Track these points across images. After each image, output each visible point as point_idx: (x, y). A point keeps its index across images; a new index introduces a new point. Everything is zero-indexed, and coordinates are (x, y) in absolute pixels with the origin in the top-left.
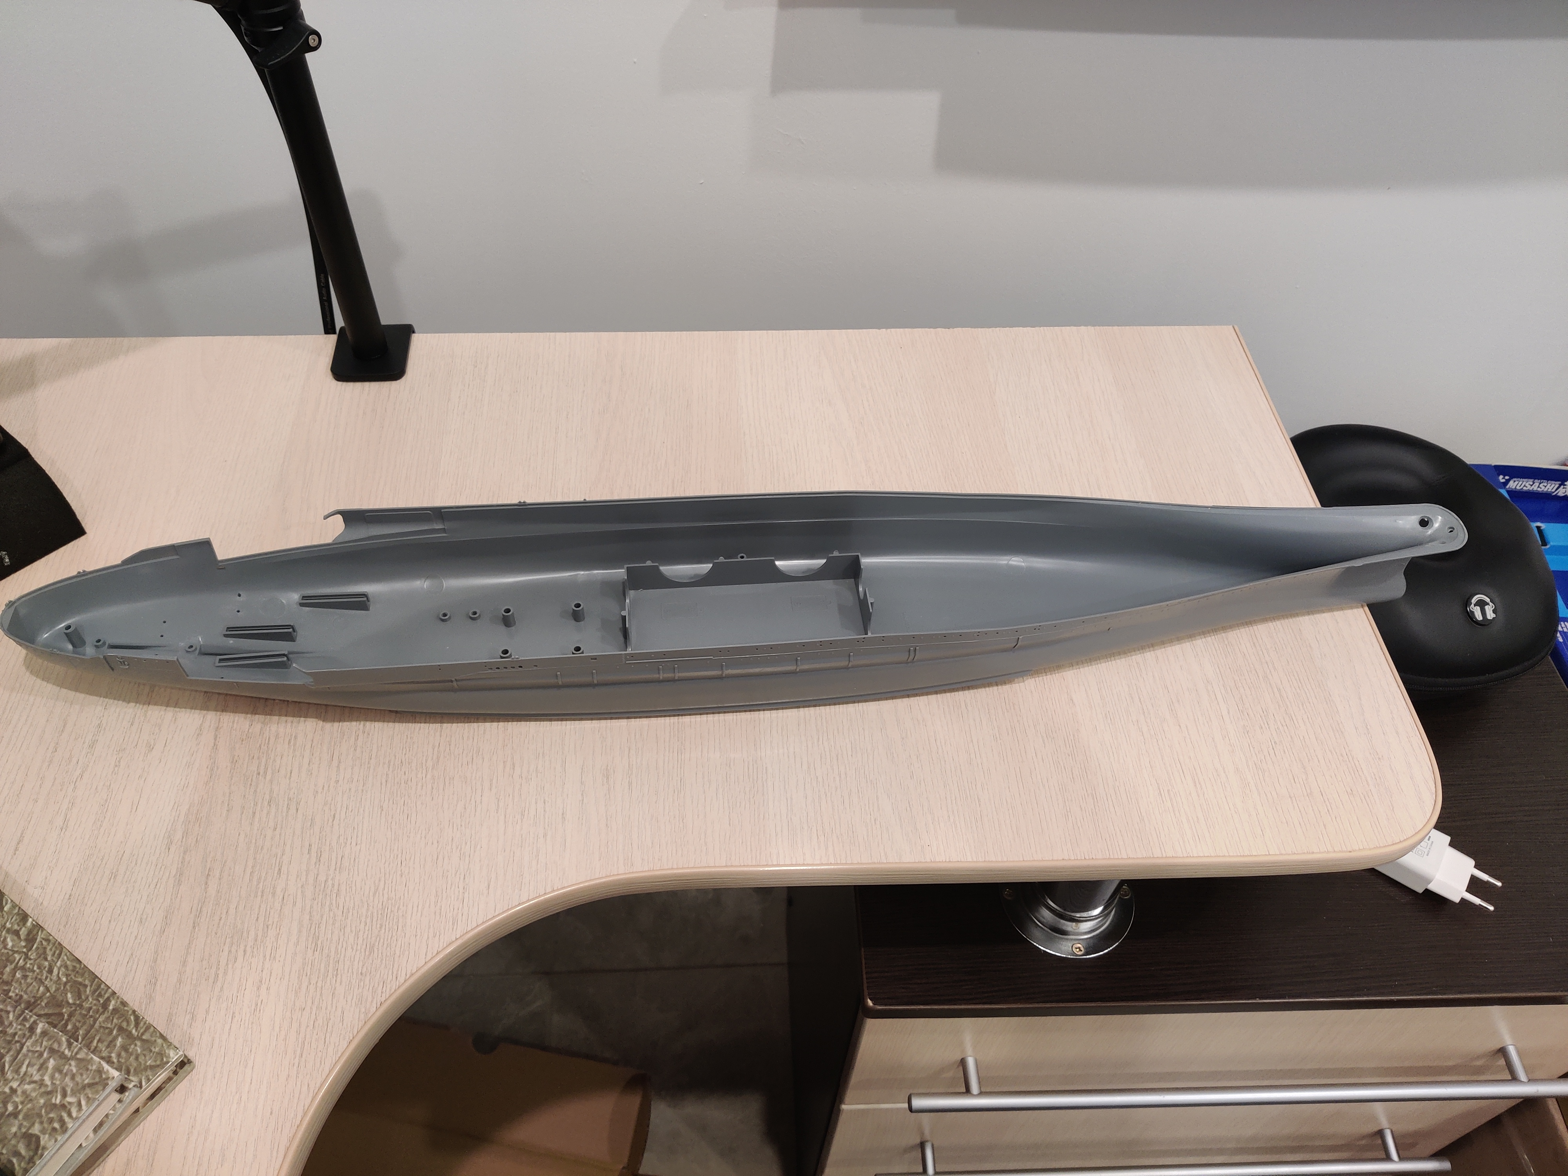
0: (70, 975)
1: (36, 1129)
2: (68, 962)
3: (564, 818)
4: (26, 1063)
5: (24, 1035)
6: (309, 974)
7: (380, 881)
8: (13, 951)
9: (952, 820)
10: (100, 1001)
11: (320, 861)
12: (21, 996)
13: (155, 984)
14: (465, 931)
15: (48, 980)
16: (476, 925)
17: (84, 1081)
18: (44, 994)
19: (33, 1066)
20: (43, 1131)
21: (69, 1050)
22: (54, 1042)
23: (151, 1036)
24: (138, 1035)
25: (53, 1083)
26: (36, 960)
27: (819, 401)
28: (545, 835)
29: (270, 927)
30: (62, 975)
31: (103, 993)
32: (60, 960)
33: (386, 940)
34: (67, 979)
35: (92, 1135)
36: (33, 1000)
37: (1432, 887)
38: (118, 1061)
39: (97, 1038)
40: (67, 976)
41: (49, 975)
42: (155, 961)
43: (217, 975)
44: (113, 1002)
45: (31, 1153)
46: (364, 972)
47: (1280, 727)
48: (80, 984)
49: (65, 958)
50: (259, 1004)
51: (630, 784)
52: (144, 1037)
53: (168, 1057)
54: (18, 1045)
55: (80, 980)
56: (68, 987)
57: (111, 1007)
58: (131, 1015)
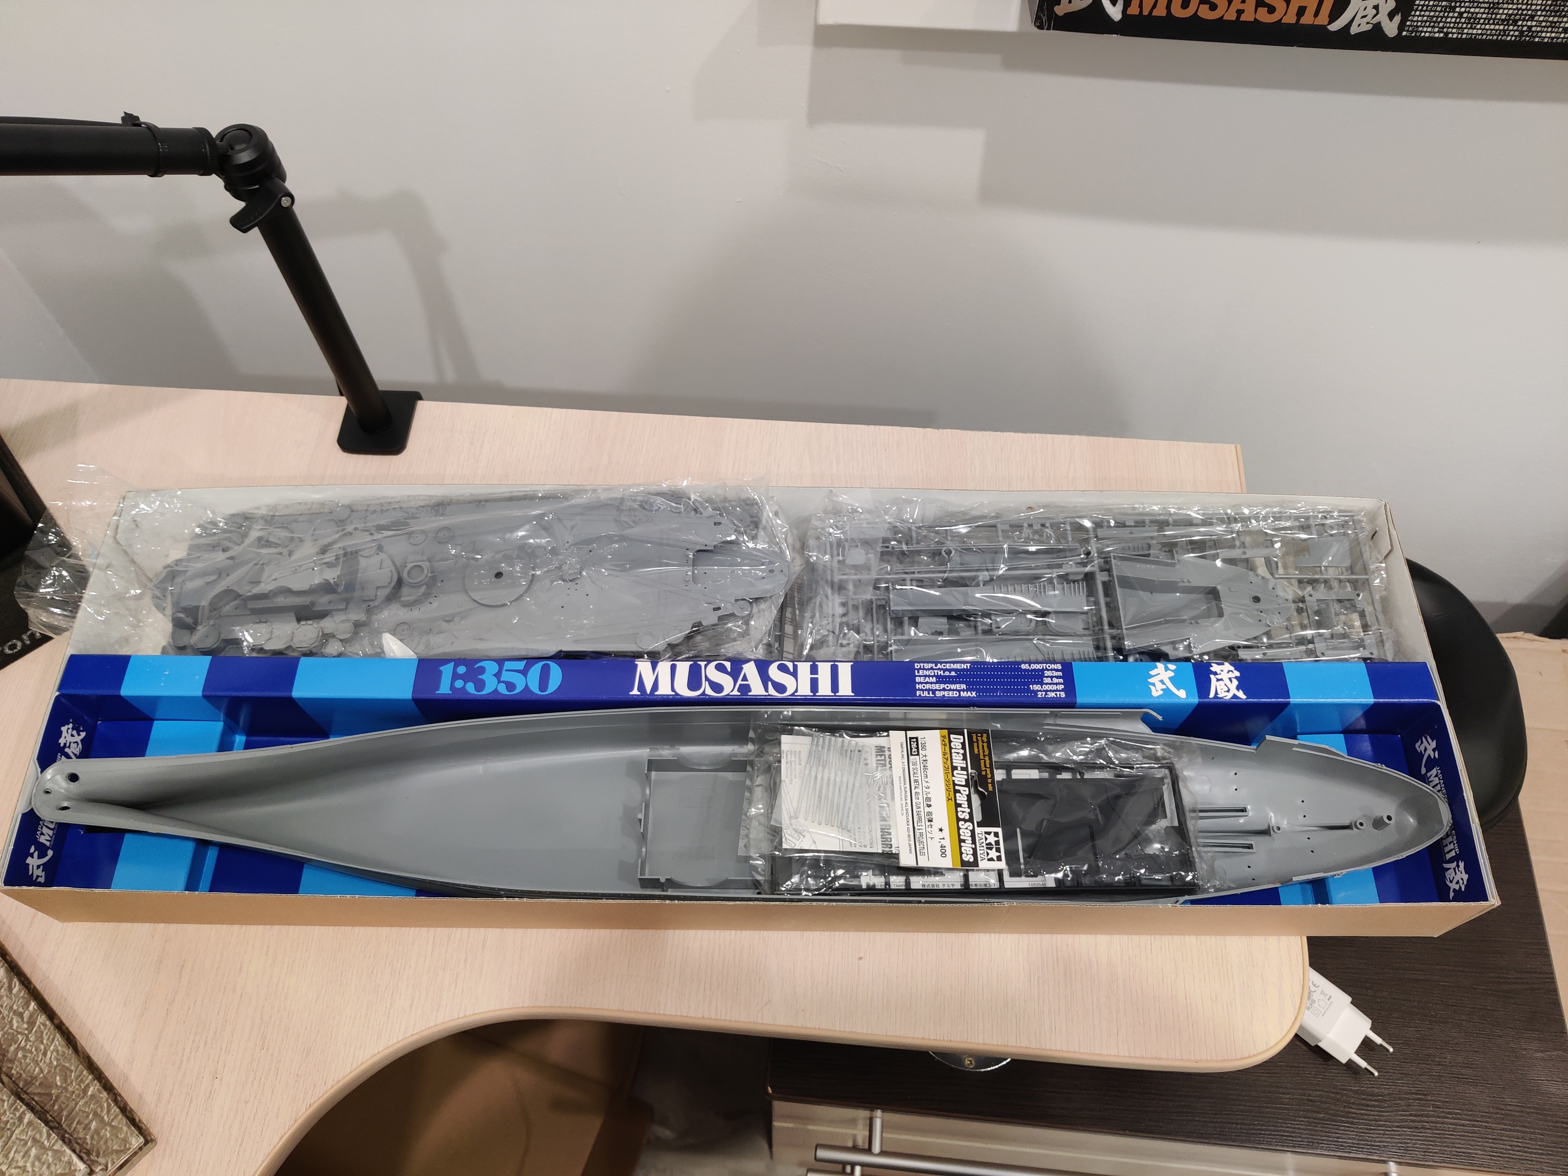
2: (59, 1048)
4: (14, 1149)
5: (15, 1123)
6: (255, 1069)
8: (17, 1031)
10: (81, 1086)
15: (43, 1062)
17: (57, 1171)
18: (38, 1075)
19: (19, 1152)
21: (48, 1141)
22: (37, 1132)
23: (119, 1123)
24: (108, 1121)
26: (34, 1042)
29: (228, 1021)
33: (321, 1045)
36: (29, 1079)
37: (1321, 1045)
38: (92, 1143)
39: (77, 1120)
40: (58, 1060)
41: (44, 1058)
44: (91, 1089)
48: (67, 1068)
49: (57, 1043)
52: (113, 1124)
53: (130, 1144)
55: (67, 1065)
56: (57, 1071)
57: (89, 1093)
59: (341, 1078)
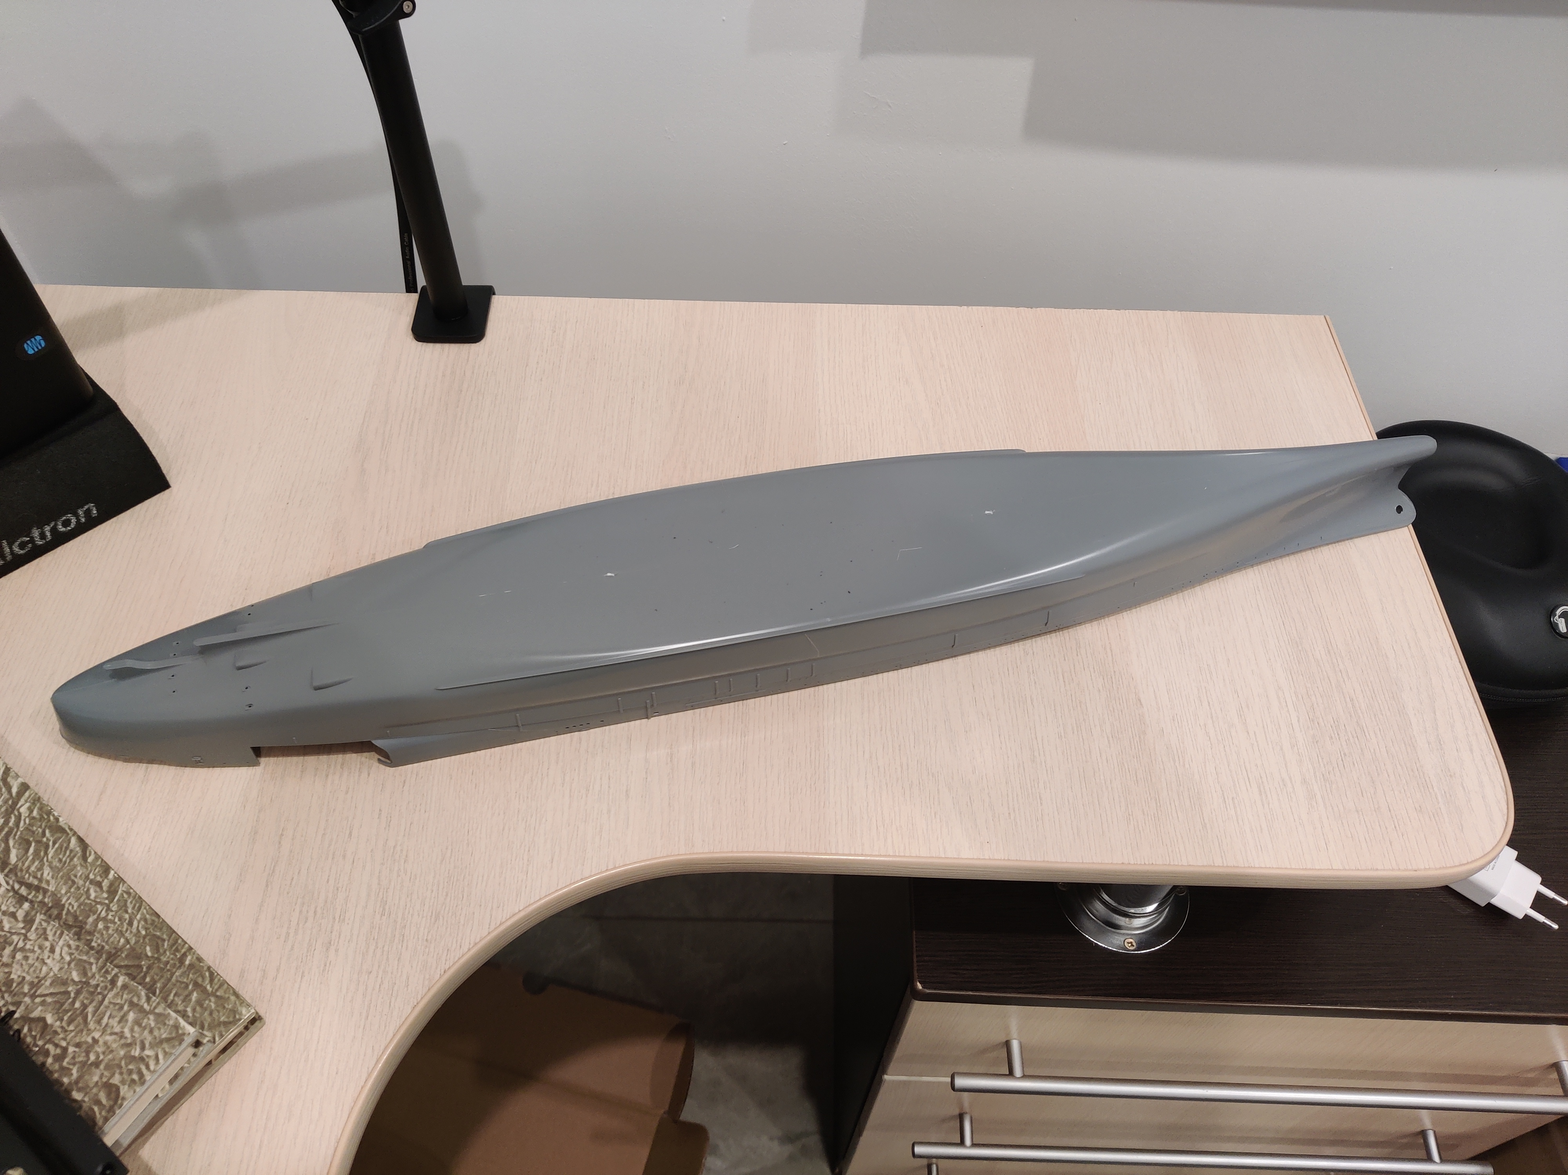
0: (149, 929)
1: (116, 1080)
2: (148, 916)
3: (627, 795)
4: (108, 1014)
5: (106, 987)
6: (376, 938)
7: (447, 849)
8: (95, 901)
9: (1012, 817)
10: (176, 956)
11: (389, 826)
12: (103, 947)
13: (229, 940)
14: (528, 904)
15: (129, 932)
16: (538, 898)
17: (161, 1035)
18: (124, 946)
19: (114, 1017)
20: (123, 1082)
21: (148, 1004)
22: (134, 996)
23: (225, 992)
24: (212, 991)
25: (133, 1036)
26: (116, 912)
27: (896, 379)
28: (609, 811)
29: (340, 889)
30: (142, 928)
31: (179, 948)
32: (140, 912)
33: (451, 908)
34: (146, 931)
35: (167, 1086)
36: (113, 951)
37: (1495, 901)
38: (193, 1015)
39: (174, 992)
40: (146, 929)
41: (129, 928)
42: (230, 916)
43: (288, 934)
44: (189, 958)
45: (111, 1103)
46: (429, 938)
47: (1351, 738)
48: (159, 937)
49: (145, 911)
50: (328, 965)
51: (693, 764)
52: (218, 994)
53: (241, 1014)
54: (100, 996)
55: (158, 934)
56: (147, 940)
57: (187, 962)
58: (206, 971)
59: (478, 940)
